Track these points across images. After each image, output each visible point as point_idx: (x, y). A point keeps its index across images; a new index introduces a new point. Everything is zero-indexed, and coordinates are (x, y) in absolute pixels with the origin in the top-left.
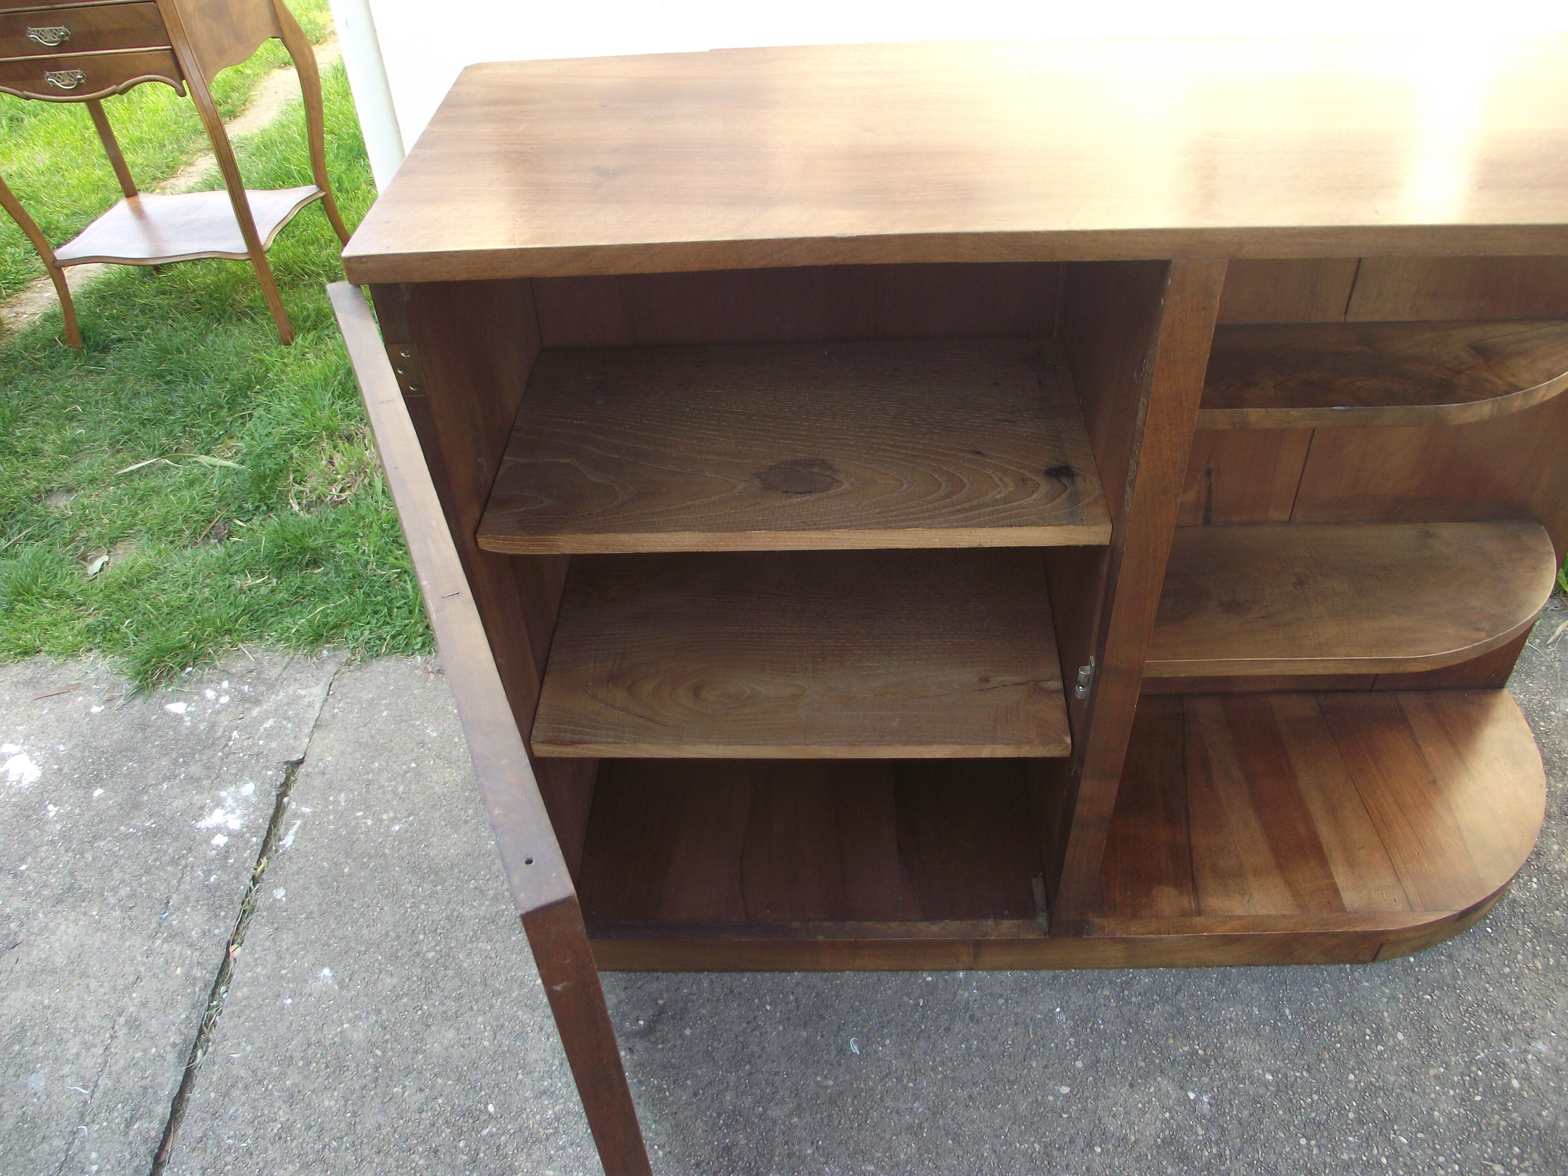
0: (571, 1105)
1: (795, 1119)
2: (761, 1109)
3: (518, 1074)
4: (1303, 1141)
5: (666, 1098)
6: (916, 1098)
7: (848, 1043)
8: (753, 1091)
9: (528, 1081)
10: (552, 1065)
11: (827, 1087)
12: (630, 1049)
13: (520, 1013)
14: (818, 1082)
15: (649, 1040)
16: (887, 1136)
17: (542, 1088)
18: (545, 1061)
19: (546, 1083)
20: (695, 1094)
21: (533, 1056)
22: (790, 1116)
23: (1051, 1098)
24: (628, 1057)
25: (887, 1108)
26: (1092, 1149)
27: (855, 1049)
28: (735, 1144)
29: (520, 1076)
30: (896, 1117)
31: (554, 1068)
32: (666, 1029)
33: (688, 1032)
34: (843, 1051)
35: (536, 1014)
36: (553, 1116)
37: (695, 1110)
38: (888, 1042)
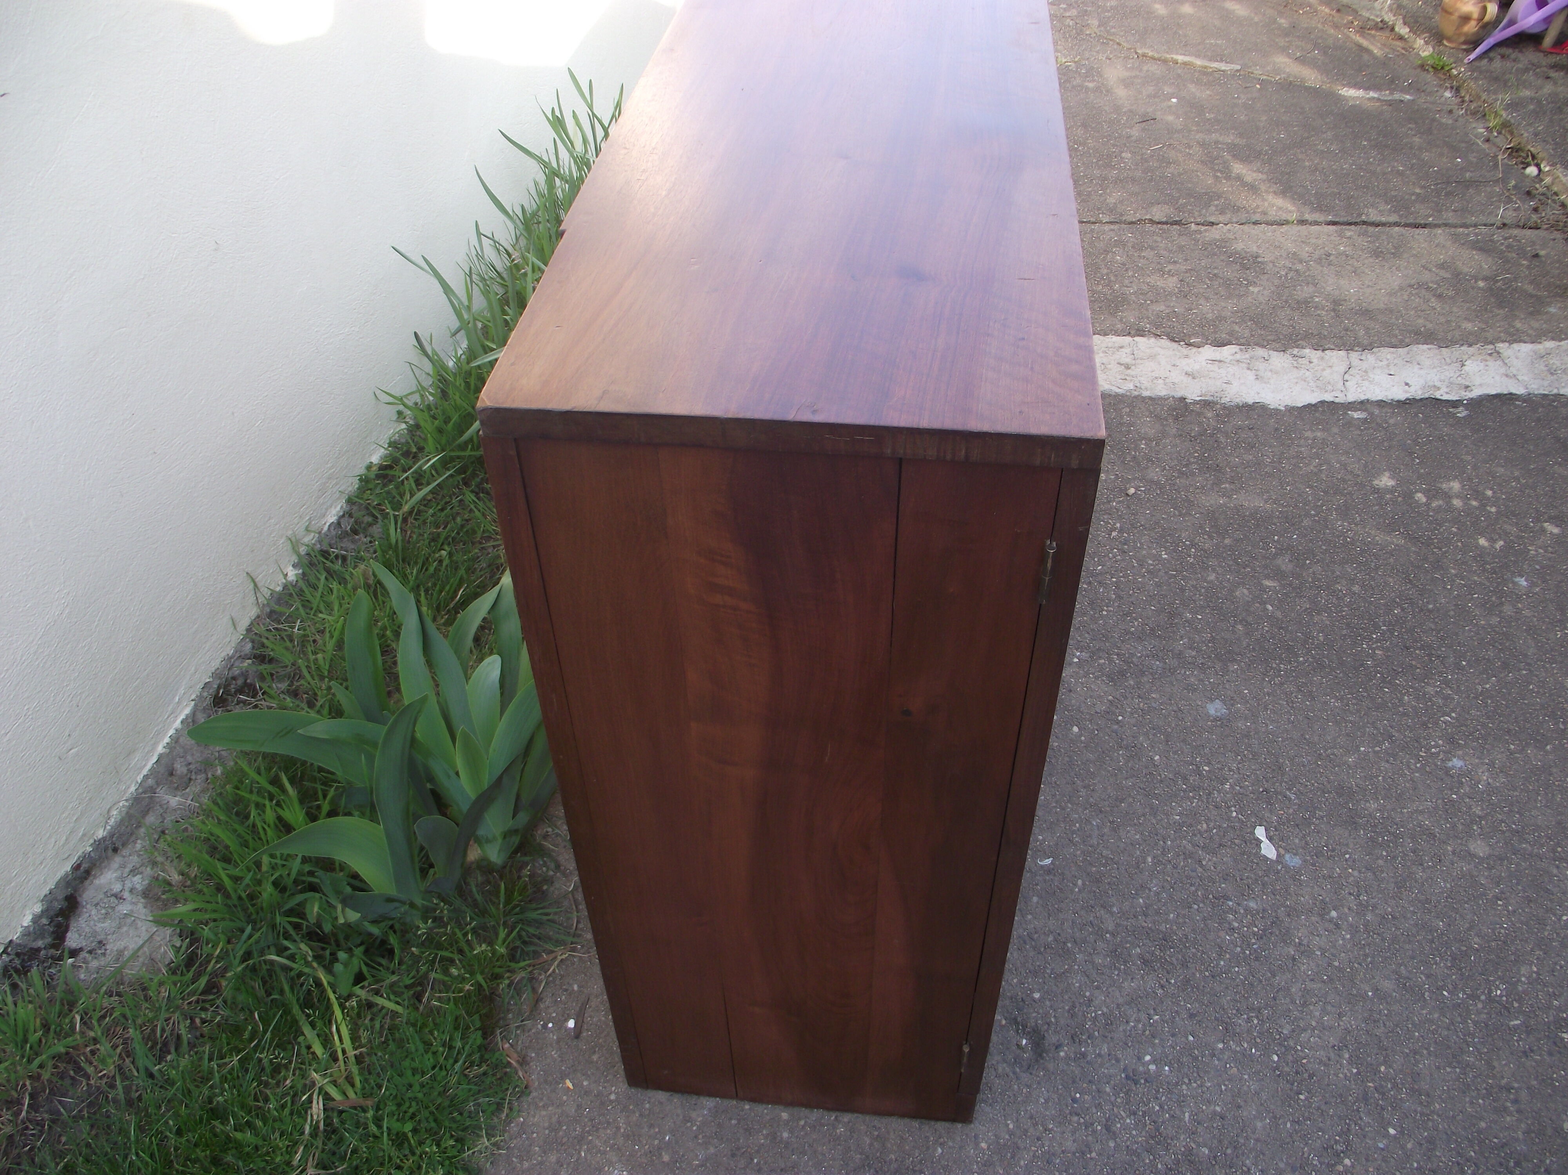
0: (1119, 1100)
1: (1115, 909)
2: (1108, 935)
3: (1091, 1158)
4: (1104, 613)
5: (1103, 1014)
6: (1088, 822)
7: (1042, 866)
8: (1092, 941)
9: (1098, 1147)
10: (1079, 1123)
11: (1084, 884)
12: (1057, 1048)
13: (1022, 1163)
14: (1079, 890)
15: (1047, 1031)
16: (1122, 845)
17: (1104, 1131)
18: (1073, 1133)
19: (1099, 1128)
20: (1098, 988)
21: (1069, 1144)
22: (1112, 914)
23: (1083, 738)
24: (1066, 1048)
25: (1098, 844)
26: (1120, 721)
27: (1048, 861)
28: (1141, 957)
29: (1094, 1155)
30: (1105, 838)
31: (1082, 1120)
32: (1034, 1015)
33: (1037, 995)
34: (1048, 870)
35: (1022, 1146)
36: (1132, 1117)
37: (1113, 988)
38: (1040, 837)
